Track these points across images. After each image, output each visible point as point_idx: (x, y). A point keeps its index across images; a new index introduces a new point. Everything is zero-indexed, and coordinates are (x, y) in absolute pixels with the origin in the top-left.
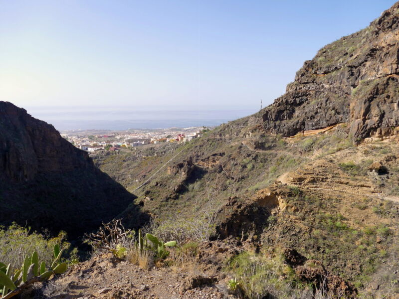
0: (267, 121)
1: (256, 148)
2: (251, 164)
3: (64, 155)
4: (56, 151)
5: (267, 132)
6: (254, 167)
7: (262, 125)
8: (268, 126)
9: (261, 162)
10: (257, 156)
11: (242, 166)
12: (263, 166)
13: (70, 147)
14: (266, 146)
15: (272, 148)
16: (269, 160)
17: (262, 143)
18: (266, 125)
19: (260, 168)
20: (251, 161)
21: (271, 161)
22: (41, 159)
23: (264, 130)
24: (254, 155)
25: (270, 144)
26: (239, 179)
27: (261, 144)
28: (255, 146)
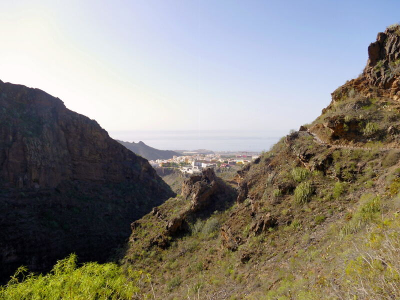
0: (380, 63)
1: (334, 137)
2: (308, 183)
3: (111, 161)
4: (98, 155)
5: (379, 95)
6: (313, 192)
7: (368, 76)
8: (383, 77)
9: (340, 177)
10: (330, 160)
11: (280, 188)
12: (344, 192)
13: (122, 151)
14: (368, 129)
15: (389, 137)
16: (367, 175)
17: (354, 123)
18: (379, 74)
19: (332, 198)
20: (308, 176)
21: (374, 176)
22: (77, 163)
23: (371, 90)
24: (321, 157)
25: (380, 126)
26: (261, 225)
27: (349, 123)
28: (332, 131)
